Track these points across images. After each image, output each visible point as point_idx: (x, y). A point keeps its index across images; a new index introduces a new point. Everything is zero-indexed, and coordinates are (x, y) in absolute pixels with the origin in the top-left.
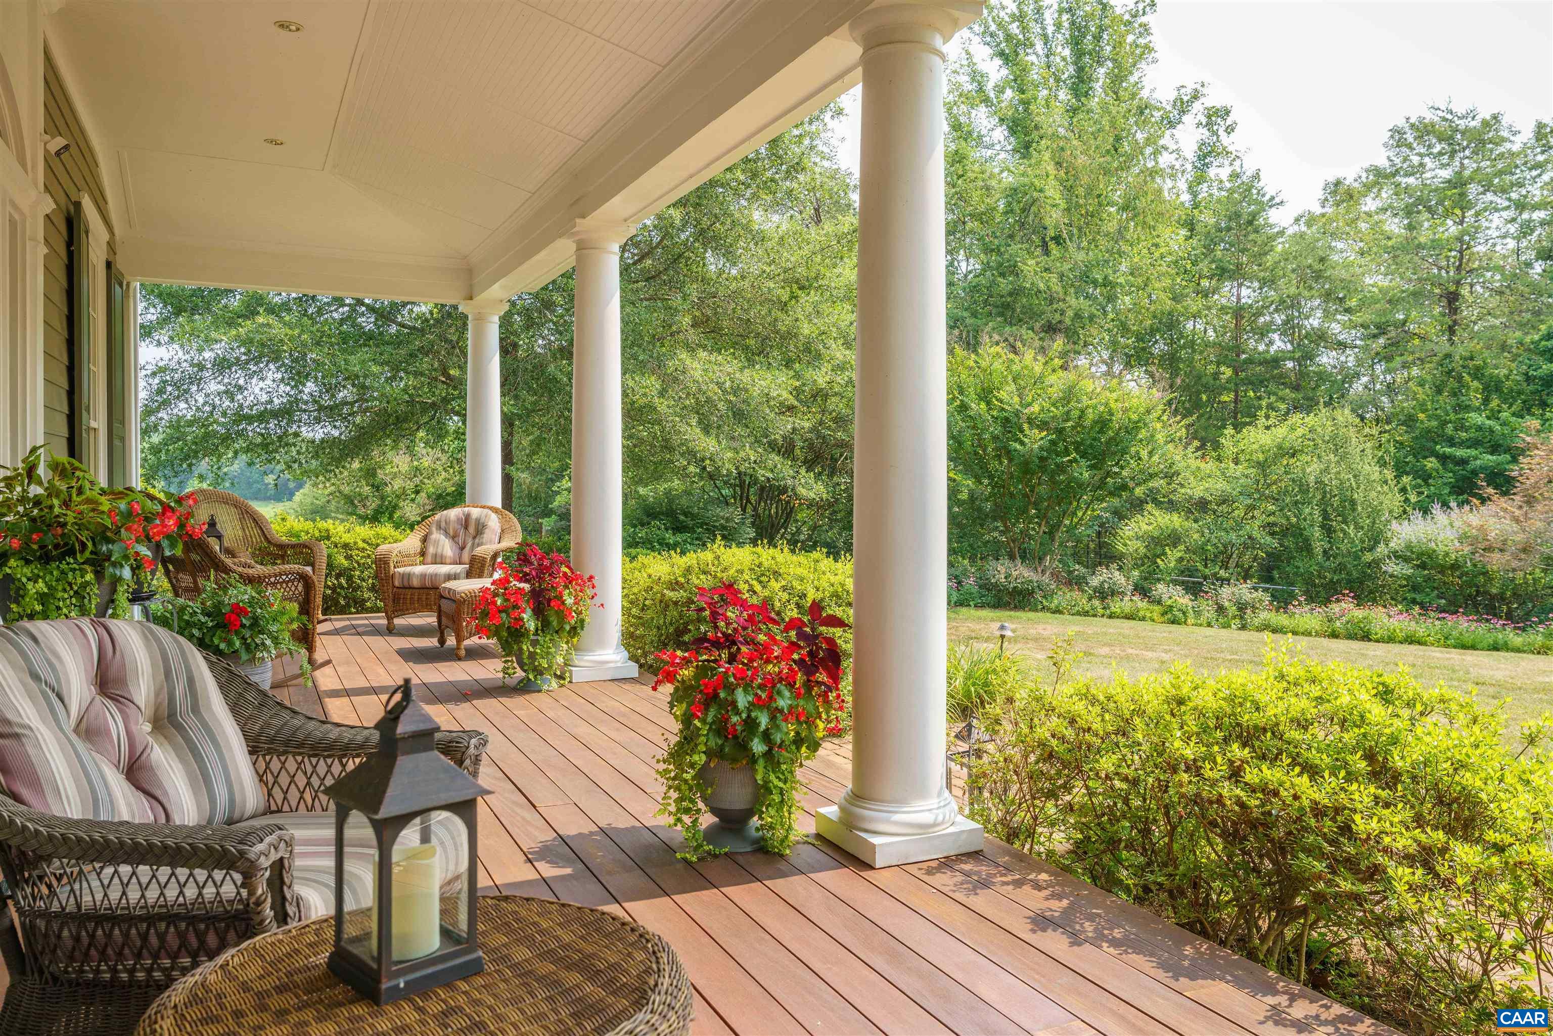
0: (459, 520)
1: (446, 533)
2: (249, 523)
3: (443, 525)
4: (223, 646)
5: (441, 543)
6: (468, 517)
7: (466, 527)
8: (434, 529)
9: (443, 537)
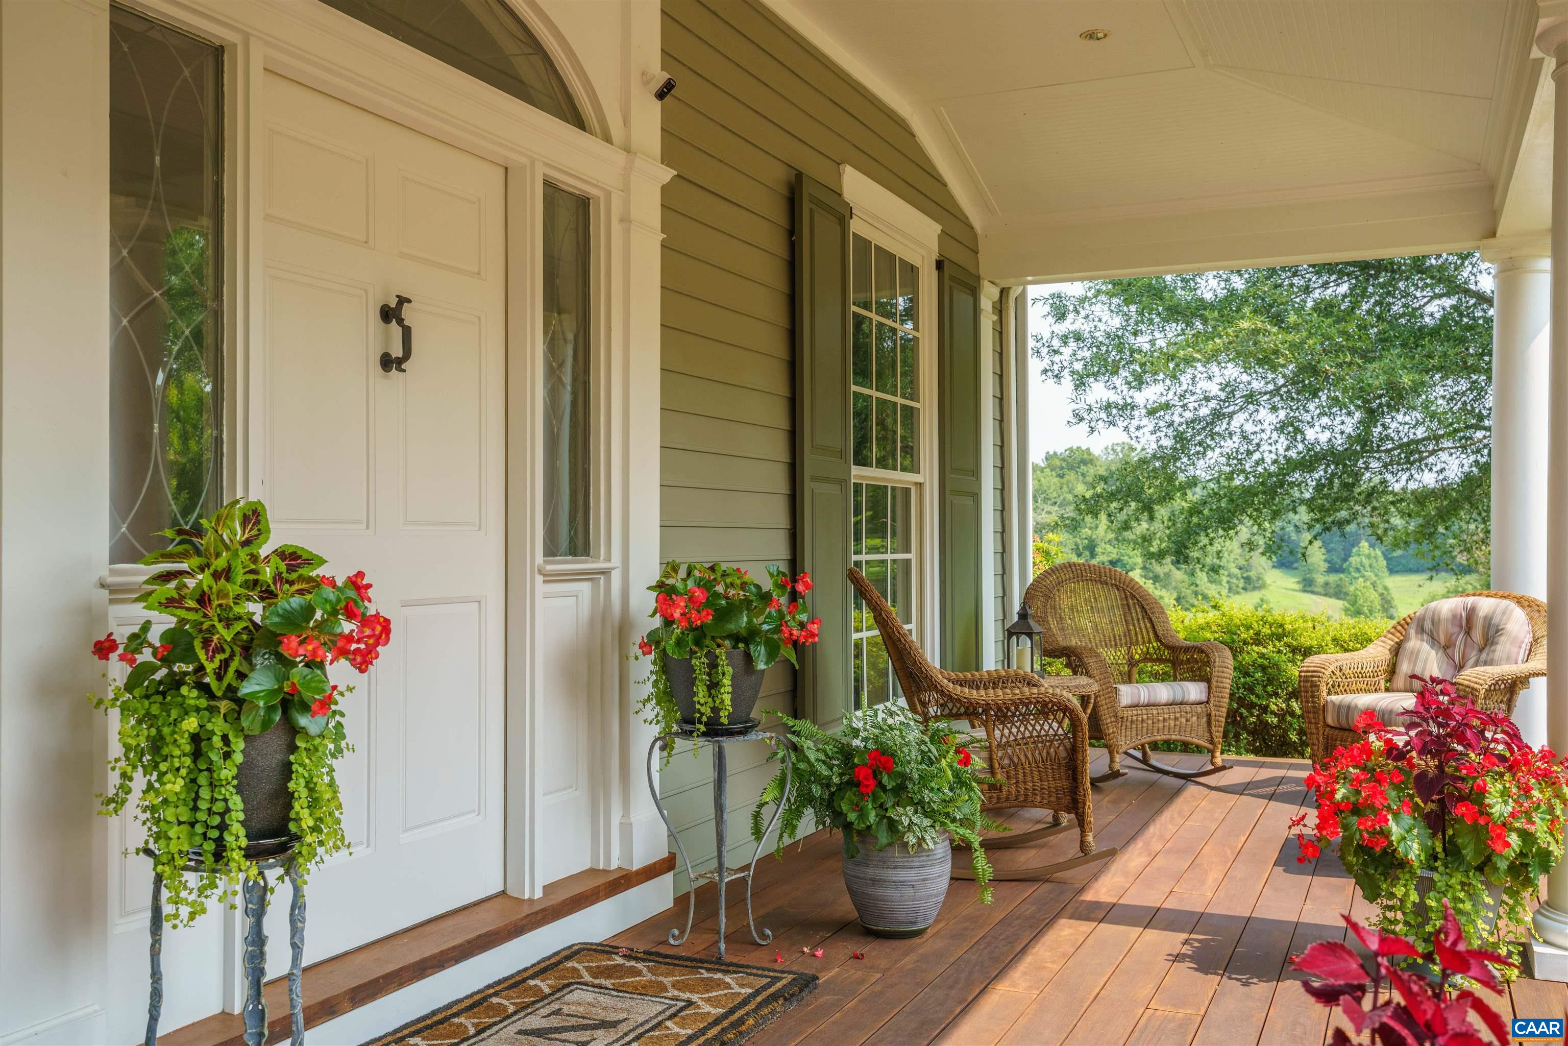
0: (1455, 618)
1: (1433, 640)
2: (1137, 612)
3: (1428, 625)
4: (852, 817)
5: (1422, 656)
6: (1471, 613)
7: (1468, 632)
8: (1412, 632)
9: (1426, 647)
